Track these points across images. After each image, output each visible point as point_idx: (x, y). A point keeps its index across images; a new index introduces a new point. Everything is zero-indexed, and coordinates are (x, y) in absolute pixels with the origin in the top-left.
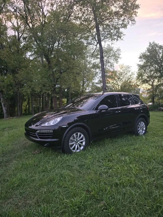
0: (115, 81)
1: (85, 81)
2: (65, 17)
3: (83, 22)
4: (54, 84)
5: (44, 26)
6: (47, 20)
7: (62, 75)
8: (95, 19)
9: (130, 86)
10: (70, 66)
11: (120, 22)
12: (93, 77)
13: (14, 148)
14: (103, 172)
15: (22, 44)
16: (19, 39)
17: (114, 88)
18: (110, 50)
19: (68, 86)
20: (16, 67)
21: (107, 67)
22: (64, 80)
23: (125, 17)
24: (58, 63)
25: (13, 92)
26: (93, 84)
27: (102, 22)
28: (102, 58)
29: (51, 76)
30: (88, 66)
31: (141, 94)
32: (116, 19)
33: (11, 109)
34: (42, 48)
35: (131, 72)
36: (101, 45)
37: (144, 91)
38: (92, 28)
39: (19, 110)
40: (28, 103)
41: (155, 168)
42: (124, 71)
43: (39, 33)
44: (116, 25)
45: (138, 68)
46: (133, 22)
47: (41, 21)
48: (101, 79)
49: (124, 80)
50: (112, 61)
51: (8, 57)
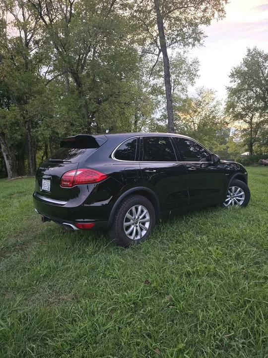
0: (189, 116)
1: (139, 115)
2: (105, 4)
3: (135, 14)
4: (88, 121)
5: (70, 21)
6: (75, 11)
7: (101, 107)
8: (156, 8)
9: (214, 123)
10: (113, 90)
11: (199, 13)
12: (153, 109)
13: (32, 224)
14: (168, 258)
15: (33, 53)
16: (27, 44)
17: (187, 127)
18: (181, 61)
19: (111, 125)
20: (25, 93)
21: (176, 91)
22: (105, 115)
23: (208, 5)
24: (94, 86)
25: (21, 135)
26: (151, 122)
27: (167, 14)
28: (167, 76)
29: (83, 108)
30: (144, 90)
31: (232, 138)
32: (193, 8)
33: (17, 163)
34: (68, 61)
35: (215, 101)
36: (165, 55)
37: (236, 133)
38: (151, 24)
39: (31, 164)
40: (46, 153)
41: (245, 252)
42: (203, 100)
43: (61, 34)
44: (192, 19)
45: (228, 93)
46: (221, 13)
47: (63, 12)
48: (166, 113)
49: (204, 115)
50: (183, 81)
51: (11, 76)
